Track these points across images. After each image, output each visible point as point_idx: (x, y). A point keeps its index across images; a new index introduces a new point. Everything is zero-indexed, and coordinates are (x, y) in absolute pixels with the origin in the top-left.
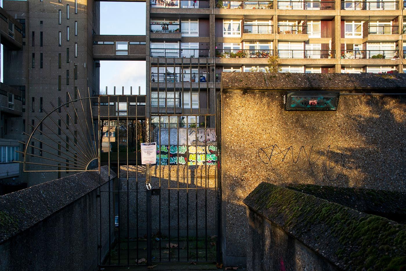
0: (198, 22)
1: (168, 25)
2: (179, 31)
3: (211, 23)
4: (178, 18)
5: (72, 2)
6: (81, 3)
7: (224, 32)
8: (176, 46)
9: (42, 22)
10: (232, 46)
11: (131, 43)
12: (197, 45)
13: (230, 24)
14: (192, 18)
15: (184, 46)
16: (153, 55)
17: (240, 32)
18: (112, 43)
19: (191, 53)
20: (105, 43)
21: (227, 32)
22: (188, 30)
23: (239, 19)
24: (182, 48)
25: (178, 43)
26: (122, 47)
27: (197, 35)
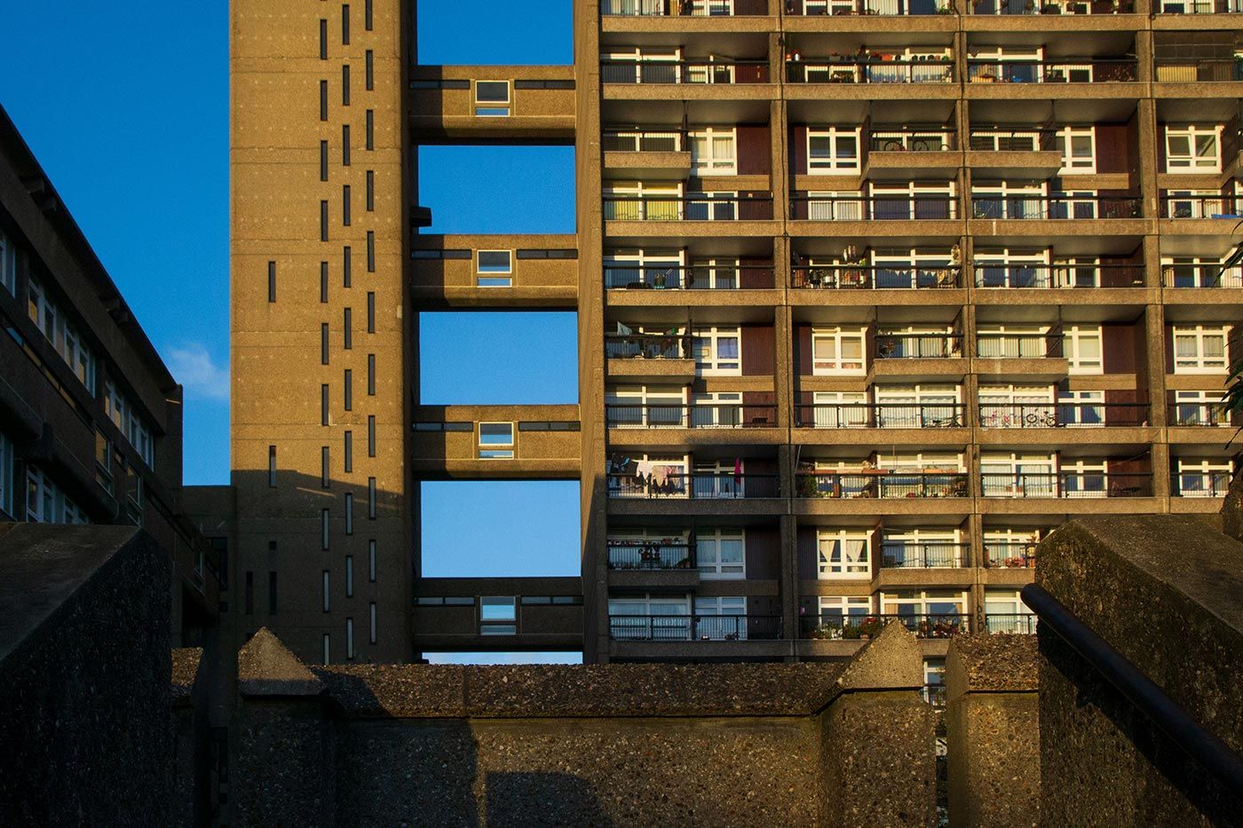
0: (743, 537)
1: (657, 547)
2: (692, 562)
3: (784, 541)
4: (685, 528)
5: (361, 487)
6: (386, 489)
7: (820, 564)
8: (684, 607)
9: (273, 545)
10: (845, 606)
11: (525, 600)
12: (741, 605)
13: (837, 543)
14: (727, 526)
15: (704, 607)
16: (616, 633)
17: (869, 564)
18: (470, 601)
19: (727, 627)
20: (450, 601)
21: (829, 564)
22: (714, 560)
23: (863, 529)
24: (698, 613)
25: (688, 601)
26: (498, 612)
27: (742, 576)
